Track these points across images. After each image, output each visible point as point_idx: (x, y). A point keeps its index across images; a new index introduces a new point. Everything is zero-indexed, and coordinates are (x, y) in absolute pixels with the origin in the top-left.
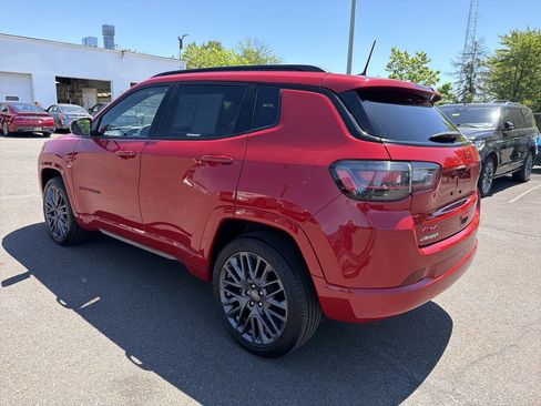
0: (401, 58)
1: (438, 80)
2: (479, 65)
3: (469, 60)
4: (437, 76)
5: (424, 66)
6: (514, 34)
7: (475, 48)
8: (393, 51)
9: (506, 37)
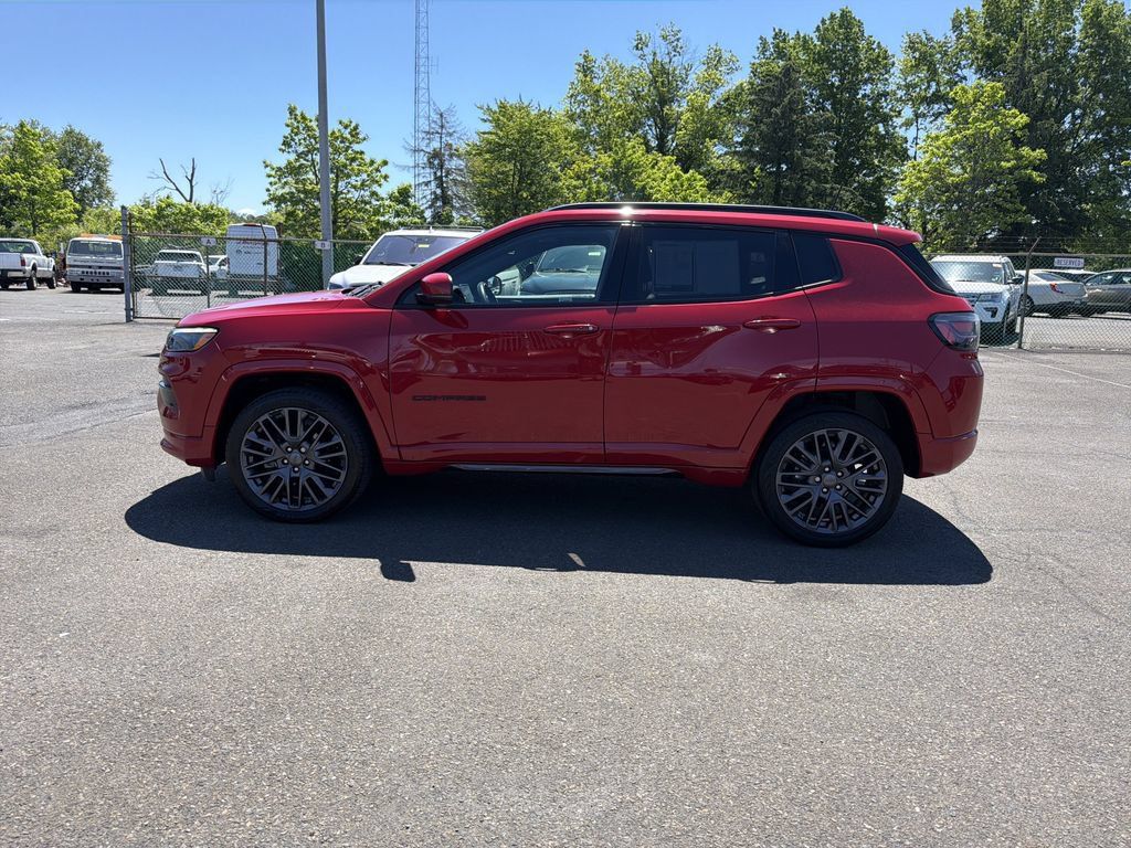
0: (308, 129)
1: (386, 177)
2: (451, 156)
3: (436, 145)
4: (384, 170)
5: (356, 147)
6: (502, 107)
7: (442, 125)
8: (292, 111)
9: (489, 109)
